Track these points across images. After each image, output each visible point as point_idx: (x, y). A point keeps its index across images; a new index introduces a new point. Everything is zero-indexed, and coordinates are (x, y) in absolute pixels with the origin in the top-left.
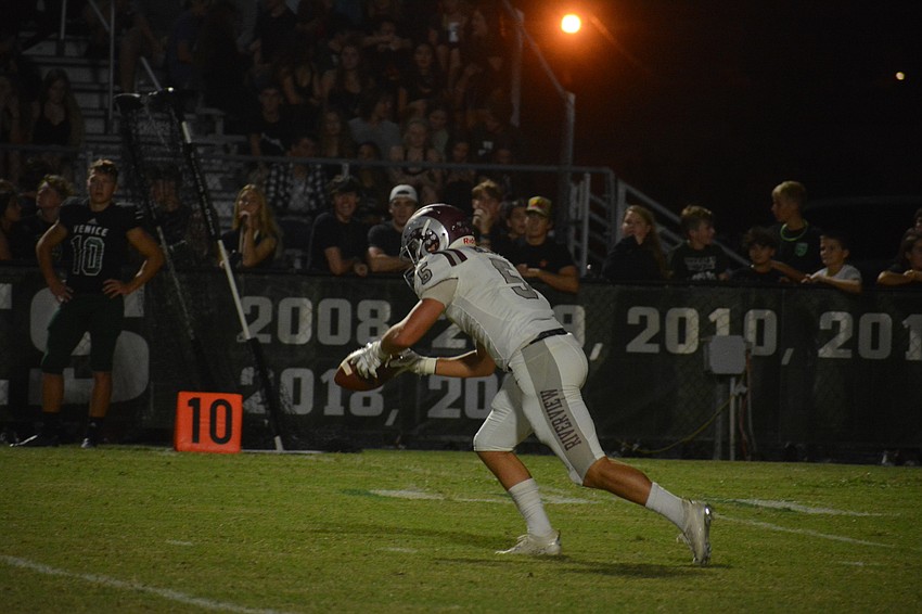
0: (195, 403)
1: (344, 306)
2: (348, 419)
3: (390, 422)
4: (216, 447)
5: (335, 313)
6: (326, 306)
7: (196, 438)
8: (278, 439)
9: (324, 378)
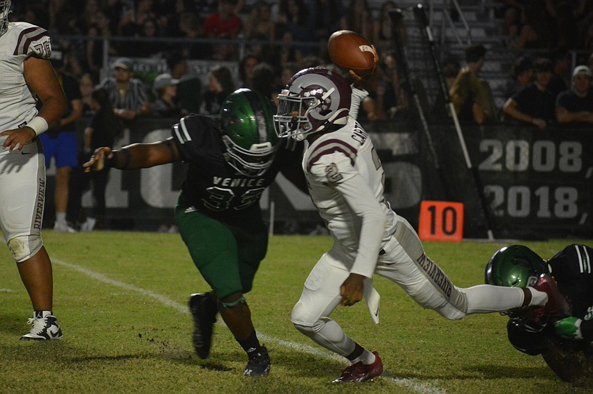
0: (432, 209)
1: (550, 146)
2: (554, 220)
3: (582, 221)
4: (445, 237)
5: (544, 151)
6: (538, 146)
7: (433, 231)
8: (490, 233)
9: (538, 192)
